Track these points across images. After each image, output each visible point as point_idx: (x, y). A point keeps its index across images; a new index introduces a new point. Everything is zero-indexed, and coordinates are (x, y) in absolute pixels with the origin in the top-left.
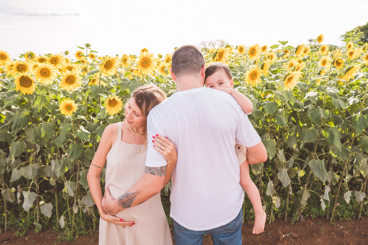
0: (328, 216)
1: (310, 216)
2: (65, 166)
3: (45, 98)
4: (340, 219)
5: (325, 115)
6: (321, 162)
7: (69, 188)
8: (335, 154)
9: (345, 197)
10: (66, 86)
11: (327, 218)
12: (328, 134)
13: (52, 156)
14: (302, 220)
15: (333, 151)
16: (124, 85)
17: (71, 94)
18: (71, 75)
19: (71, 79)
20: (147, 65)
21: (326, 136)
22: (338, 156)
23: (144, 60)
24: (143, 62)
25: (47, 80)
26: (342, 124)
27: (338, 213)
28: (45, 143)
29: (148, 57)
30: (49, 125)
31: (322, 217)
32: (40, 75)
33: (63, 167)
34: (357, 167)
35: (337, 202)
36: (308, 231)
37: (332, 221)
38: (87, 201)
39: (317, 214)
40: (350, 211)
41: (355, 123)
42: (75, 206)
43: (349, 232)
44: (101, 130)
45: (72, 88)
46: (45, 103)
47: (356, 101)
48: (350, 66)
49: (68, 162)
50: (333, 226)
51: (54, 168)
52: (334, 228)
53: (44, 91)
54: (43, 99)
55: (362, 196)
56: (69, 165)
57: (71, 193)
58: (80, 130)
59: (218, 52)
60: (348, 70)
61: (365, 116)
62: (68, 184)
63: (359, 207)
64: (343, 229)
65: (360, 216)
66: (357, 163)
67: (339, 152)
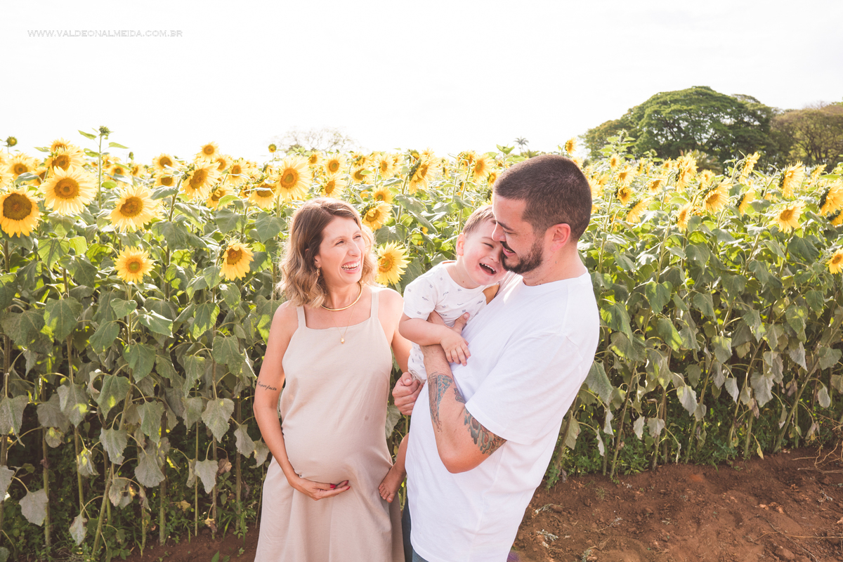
0: (605, 471)
1: (576, 473)
2: (110, 396)
3: (59, 245)
4: (624, 473)
5: (606, 282)
6: (599, 366)
7: (112, 447)
8: (621, 352)
9: (636, 429)
10: (120, 220)
11: (604, 474)
12: (610, 316)
13: (47, 379)
14: (564, 479)
15: (618, 345)
16: (227, 223)
17: (125, 237)
18: (134, 196)
19: (132, 206)
20: (291, 184)
21: (607, 320)
22: (626, 354)
23: (287, 174)
24: (285, 177)
25: (68, 204)
26: (628, 299)
27: (623, 461)
28: (48, 347)
29: (294, 168)
30: (65, 306)
31: (595, 472)
32: (55, 194)
33: (106, 398)
34: (652, 373)
35: (621, 441)
36: (577, 498)
37: (613, 476)
38: (145, 474)
39: (588, 467)
40: (641, 456)
41: (651, 296)
42: (115, 490)
43: (641, 492)
44: (200, 314)
45: (133, 224)
46: (60, 255)
47: (651, 258)
48: (635, 200)
49: (117, 386)
50: (616, 485)
51: (67, 405)
52: (617, 488)
53: (60, 229)
54: (55, 246)
55: (658, 426)
56: (118, 392)
57: (115, 456)
58: (150, 315)
59: (422, 164)
60: (633, 205)
61: (666, 284)
62: (108, 438)
63: (653, 447)
64: (632, 489)
65: (655, 464)
66: (651, 367)
67: (627, 348)
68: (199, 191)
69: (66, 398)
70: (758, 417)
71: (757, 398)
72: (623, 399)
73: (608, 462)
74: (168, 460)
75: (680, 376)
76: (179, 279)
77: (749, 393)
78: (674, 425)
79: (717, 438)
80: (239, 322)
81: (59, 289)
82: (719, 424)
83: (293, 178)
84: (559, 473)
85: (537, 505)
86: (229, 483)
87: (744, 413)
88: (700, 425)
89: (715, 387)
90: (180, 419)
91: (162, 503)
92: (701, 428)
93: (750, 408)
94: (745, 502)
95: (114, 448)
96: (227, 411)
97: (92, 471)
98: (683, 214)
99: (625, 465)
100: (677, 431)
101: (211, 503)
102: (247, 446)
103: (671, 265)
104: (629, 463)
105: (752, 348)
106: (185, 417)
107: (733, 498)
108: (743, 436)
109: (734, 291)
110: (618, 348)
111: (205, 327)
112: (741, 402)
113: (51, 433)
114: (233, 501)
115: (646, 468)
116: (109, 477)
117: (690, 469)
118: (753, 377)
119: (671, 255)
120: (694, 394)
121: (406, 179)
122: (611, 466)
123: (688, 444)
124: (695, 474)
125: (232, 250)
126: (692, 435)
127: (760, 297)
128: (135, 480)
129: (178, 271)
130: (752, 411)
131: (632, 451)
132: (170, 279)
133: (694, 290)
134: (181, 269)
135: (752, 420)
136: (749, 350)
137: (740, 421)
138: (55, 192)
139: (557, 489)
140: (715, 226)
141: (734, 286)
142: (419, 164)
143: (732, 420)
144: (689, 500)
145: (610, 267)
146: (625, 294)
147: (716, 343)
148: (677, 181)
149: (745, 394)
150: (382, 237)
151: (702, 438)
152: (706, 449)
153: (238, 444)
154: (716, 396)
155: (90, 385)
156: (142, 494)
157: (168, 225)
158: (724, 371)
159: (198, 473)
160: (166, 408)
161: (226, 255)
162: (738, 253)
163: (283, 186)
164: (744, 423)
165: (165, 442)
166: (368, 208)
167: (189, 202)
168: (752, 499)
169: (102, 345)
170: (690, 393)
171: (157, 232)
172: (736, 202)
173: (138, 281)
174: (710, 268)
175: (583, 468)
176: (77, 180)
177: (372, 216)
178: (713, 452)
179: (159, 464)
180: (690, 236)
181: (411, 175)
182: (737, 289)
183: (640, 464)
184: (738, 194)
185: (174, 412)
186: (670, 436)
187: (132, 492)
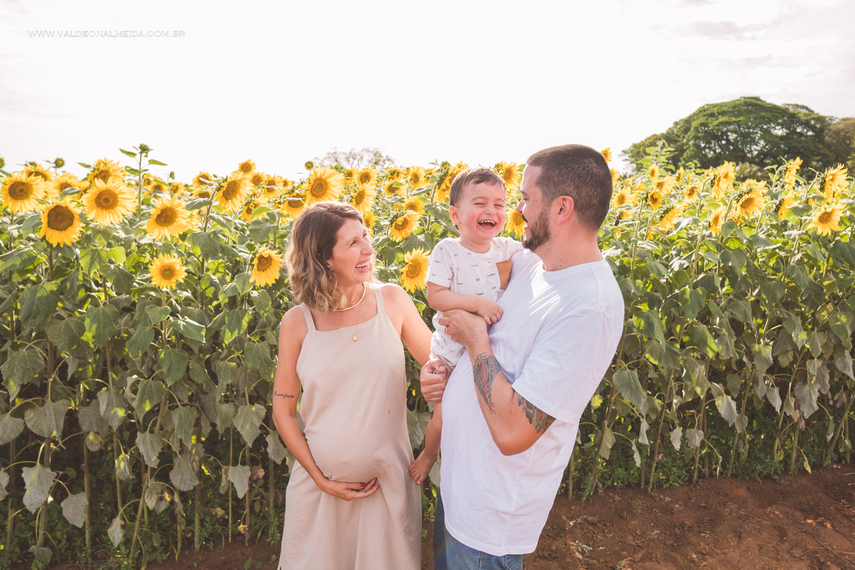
0: (643, 484)
1: (612, 485)
2: (145, 400)
3: (99, 254)
4: (662, 486)
5: (637, 288)
6: (632, 374)
7: (147, 450)
8: (655, 359)
9: (673, 440)
10: (156, 230)
11: (642, 487)
12: (643, 323)
13: (88, 385)
14: (599, 492)
15: (652, 353)
17: (160, 246)
18: (169, 206)
19: (167, 216)
20: (321, 193)
21: (639, 326)
22: (660, 362)
23: (317, 183)
24: (314, 187)
25: (108, 214)
26: (662, 306)
27: (661, 474)
28: (89, 353)
29: (324, 178)
30: (104, 313)
31: (633, 485)
32: (95, 205)
33: (142, 401)
34: (689, 383)
35: (659, 453)
36: (613, 510)
37: (652, 489)
38: (180, 477)
39: (625, 479)
40: (679, 468)
41: (684, 302)
42: (151, 493)
43: (680, 505)
44: (232, 320)
45: (167, 233)
46: (100, 264)
47: (684, 264)
48: (669, 207)
49: (152, 390)
50: (654, 499)
51: (106, 409)
52: (655, 501)
53: (100, 239)
54: (95, 256)
55: (697, 437)
56: (153, 395)
57: (150, 459)
58: (183, 321)
59: (450, 172)
60: (667, 212)
61: (699, 290)
62: (144, 441)
63: (693, 459)
64: (671, 502)
65: (695, 478)
66: (688, 376)
67: (661, 356)
68: (232, 202)
69: (105, 403)
70: (804, 430)
71: (802, 409)
72: (659, 409)
73: (646, 476)
74: (203, 467)
75: (718, 386)
76: (213, 288)
77: (793, 404)
78: (715, 437)
79: (760, 451)
80: (270, 328)
81: (100, 298)
82: (762, 437)
83: (323, 188)
84: (595, 486)
85: (572, 517)
86: (262, 490)
87: (789, 425)
88: (742, 437)
89: (757, 398)
90: (214, 425)
91: (197, 509)
92: (744, 441)
93: (796, 420)
94: (791, 517)
95: (150, 451)
96: (258, 416)
97: (129, 474)
98: (716, 219)
99: (664, 478)
100: (718, 443)
101: (244, 510)
102: (278, 452)
103: (706, 271)
104: (668, 476)
105: (795, 357)
106: (218, 423)
107: (777, 513)
108: (789, 449)
109: (772, 298)
110: (652, 356)
111: (236, 332)
112: (785, 413)
113: (91, 437)
114: (267, 508)
115: (686, 482)
116: (146, 482)
117: (733, 483)
118: (797, 387)
119: (706, 261)
120: (734, 404)
121: (435, 188)
122: (649, 479)
123: (730, 457)
124: (738, 488)
125: (261, 258)
126: (734, 448)
127: (801, 304)
128: (171, 485)
129: (212, 280)
130: (797, 423)
131: (670, 463)
132: (204, 288)
133: (731, 297)
134: (215, 278)
135: (797, 433)
136: (792, 359)
137: (784, 433)
138: (96, 203)
139: (593, 501)
140: (753, 232)
141: (772, 292)
142: (447, 172)
143: (776, 432)
144: (730, 514)
145: (642, 274)
146: (660, 302)
147: (756, 351)
148: (712, 186)
149: (789, 404)
150: (411, 245)
151: (744, 450)
152: (750, 462)
153: (269, 450)
154: (759, 407)
155: (127, 390)
156: (177, 499)
157: (203, 235)
158: (766, 382)
159: (230, 478)
160: (200, 414)
161: (256, 262)
162: (777, 259)
163: (313, 195)
164: (789, 436)
165: (200, 448)
166: (396, 217)
167: (223, 213)
168: (798, 514)
169: (138, 349)
170: (729, 404)
171: (191, 242)
172: (775, 207)
173: (171, 288)
174: (748, 275)
175: (620, 481)
176: (117, 192)
177: (401, 223)
178: (757, 466)
179: (193, 469)
180: (726, 242)
181: (439, 184)
182: (776, 295)
183: (679, 477)
184: (777, 199)
185: (208, 418)
186: (712, 449)
187: (167, 497)
